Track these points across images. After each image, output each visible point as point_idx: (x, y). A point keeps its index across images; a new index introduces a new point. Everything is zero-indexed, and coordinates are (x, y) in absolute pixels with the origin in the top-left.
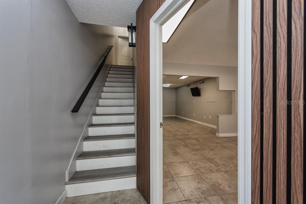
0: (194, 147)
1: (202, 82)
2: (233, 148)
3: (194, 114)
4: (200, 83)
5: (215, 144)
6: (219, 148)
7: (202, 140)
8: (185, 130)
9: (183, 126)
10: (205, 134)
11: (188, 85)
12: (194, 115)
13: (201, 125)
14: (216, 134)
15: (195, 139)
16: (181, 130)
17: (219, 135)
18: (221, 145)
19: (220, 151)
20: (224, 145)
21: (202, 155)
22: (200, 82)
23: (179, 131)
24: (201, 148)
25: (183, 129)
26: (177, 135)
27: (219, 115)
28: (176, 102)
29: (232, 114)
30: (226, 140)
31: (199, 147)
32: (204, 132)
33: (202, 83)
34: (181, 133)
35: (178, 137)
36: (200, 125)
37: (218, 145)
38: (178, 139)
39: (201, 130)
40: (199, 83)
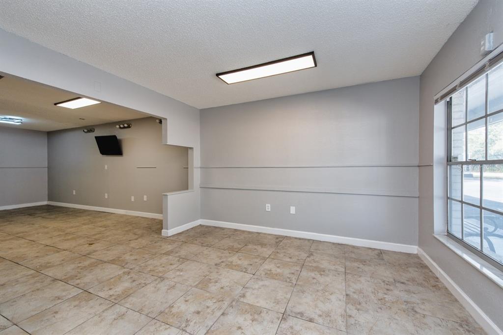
0: (111, 292)
1: (126, 125)
2: (199, 254)
3: (106, 195)
4: (120, 128)
5: (164, 259)
6: (175, 266)
7: (133, 258)
8: (81, 241)
9: (73, 230)
10: (136, 237)
11: (90, 129)
12: (106, 197)
13: (126, 215)
14: (162, 232)
15: (112, 262)
16: (66, 245)
17: (167, 233)
18: (177, 255)
19: (178, 273)
20: (183, 253)
21: (140, 311)
22: (122, 126)
23: (58, 250)
24: (134, 284)
25: (73, 239)
26: (47, 266)
27: (168, 194)
28: (49, 168)
29: (187, 189)
30: (182, 238)
31: (127, 284)
32: (135, 234)
33: (125, 128)
34: (67, 253)
35: (51, 273)
36: (122, 216)
37: (170, 257)
38: (55, 280)
39: (127, 229)
40: (118, 126)
